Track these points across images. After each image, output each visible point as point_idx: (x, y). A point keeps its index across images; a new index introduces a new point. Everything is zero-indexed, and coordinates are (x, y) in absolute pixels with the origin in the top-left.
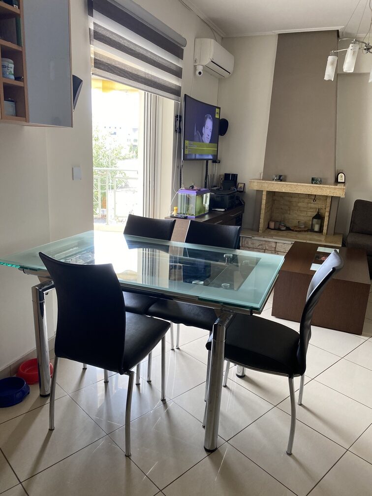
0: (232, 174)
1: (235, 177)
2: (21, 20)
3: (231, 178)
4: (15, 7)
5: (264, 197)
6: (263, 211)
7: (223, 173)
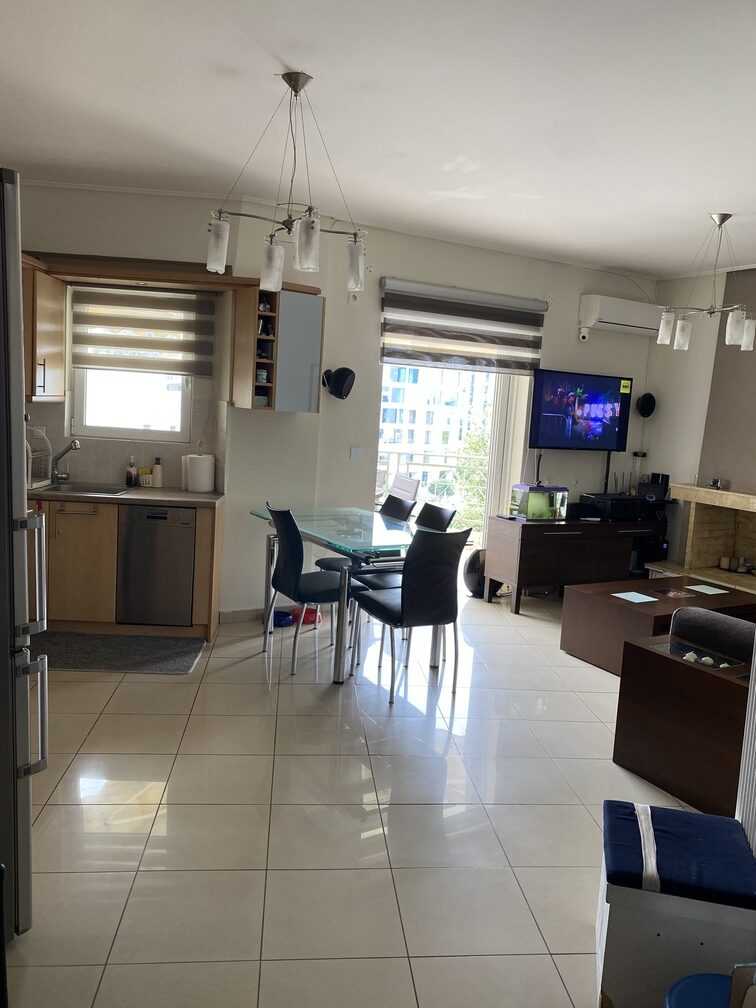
0: (663, 476)
1: (666, 478)
2: (275, 344)
3: (660, 482)
4: (271, 337)
5: (693, 512)
6: (690, 534)
7: (650, 471)
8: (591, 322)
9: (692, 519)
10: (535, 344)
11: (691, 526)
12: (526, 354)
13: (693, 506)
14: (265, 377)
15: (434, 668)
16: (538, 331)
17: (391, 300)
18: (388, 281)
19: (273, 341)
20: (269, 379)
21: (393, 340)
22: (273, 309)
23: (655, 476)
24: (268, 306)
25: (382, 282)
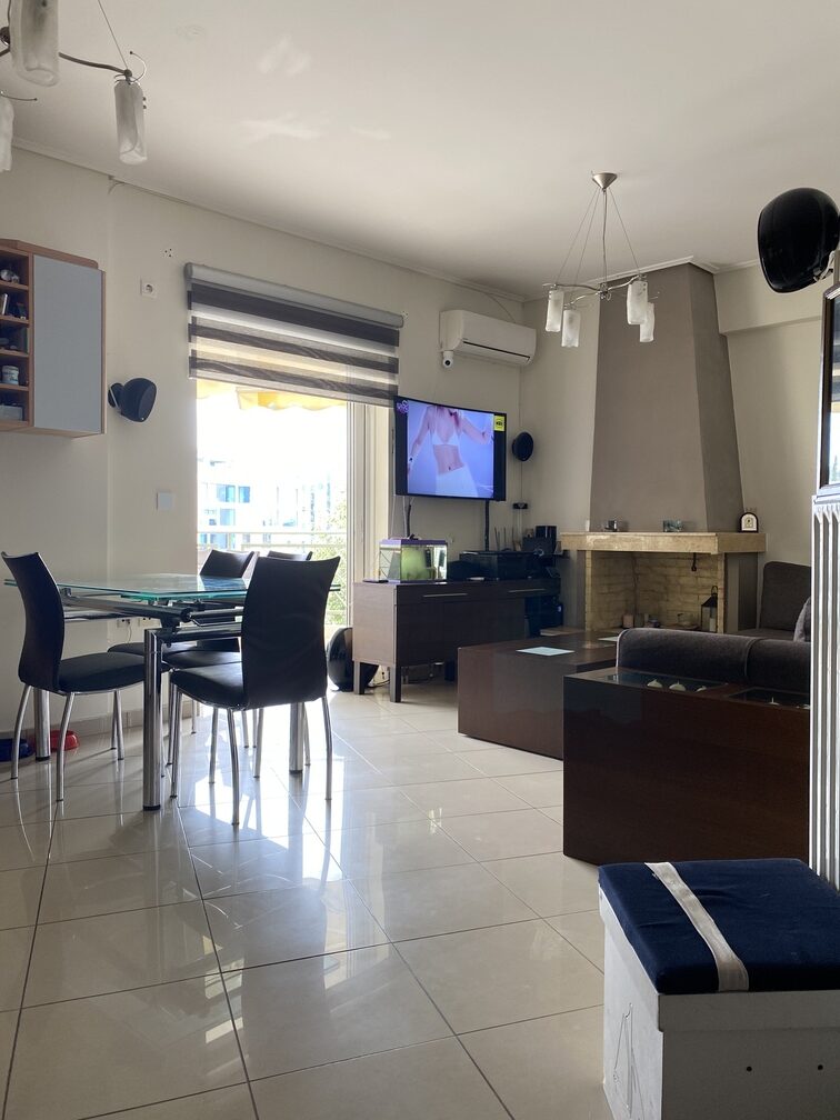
0: (549, 527)
1: (553, 530)
2: (28, 329)
3: (547, 534)
4: (22, 319)
5: (589, 563)
6: (589, 590)
7: (533, 525)
8: (455, 343)
9: (589, 571)
10: (391, 367)
11: (588, 580)
12: (382, 380)
13: (588, 555)
14: (16, 377)
15: (296, 773)
16: (393, 352)
17: (200, 294)
18: (195, 269)
19: (27, 325)
20: (23, 380)
21: (206, 348)
22: (24, 280)
23: (540, 530)
24: (16, 277)
25: (187, 271)
